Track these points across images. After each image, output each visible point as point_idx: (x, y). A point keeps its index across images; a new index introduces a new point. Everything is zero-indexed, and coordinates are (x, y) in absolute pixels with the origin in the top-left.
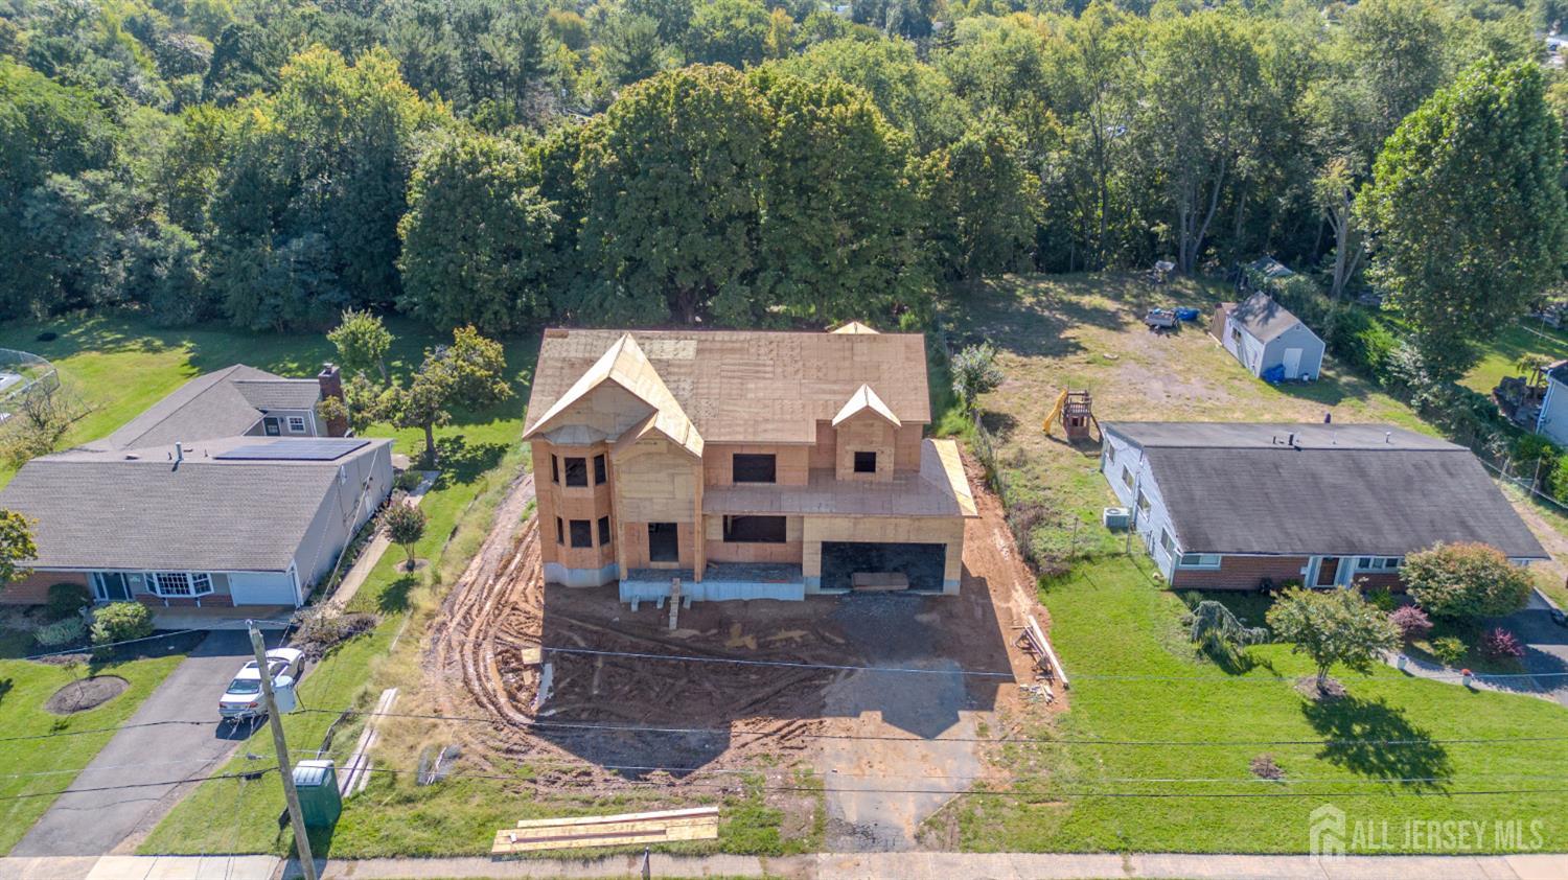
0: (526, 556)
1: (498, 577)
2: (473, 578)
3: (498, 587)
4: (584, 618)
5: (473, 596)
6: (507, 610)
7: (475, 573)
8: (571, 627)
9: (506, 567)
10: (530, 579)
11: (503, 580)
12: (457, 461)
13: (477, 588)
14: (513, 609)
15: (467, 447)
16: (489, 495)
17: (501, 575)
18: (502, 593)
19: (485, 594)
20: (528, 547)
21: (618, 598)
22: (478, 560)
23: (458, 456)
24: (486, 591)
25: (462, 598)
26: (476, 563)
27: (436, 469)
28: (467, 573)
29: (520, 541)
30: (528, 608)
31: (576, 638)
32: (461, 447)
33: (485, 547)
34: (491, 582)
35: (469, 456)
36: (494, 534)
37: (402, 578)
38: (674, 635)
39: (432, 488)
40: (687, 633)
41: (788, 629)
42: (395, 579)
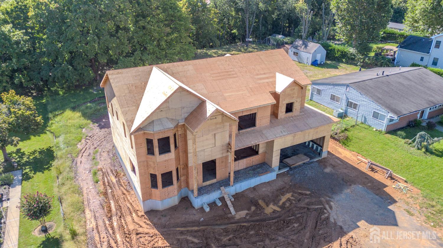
0: (116, 201)
1: (110, 218)
2: (94, 223)
3: (115, 224)
4: (184, 225)
5: (103, 235)
6: (134, 237)
7: (93, 220)
8: (182, 233)
9: (110, 211)
10: (131, 213)
11: (114, 218)
12: (26, 161)
13: (101, 228)
14: (137, 234)
15: (26, 153)
16: (65, 174)
17: (111, 216)
18: (121, 227)
19: (111, 232)
20: (113, 196)
21: (194, 208)
22: (87, 211)
23: (25, 159)
24: (109, 229)
25: (97, 238)
26: (88, 214)
27: (17, 169)
28: (88, 222)
29: (105, 194)
30: (146, 231)
31: (190, 238)
32: (23, 154)
33: (86, 203)
34: (107, 222)
35: (31, 157)
36: (85, 195)
37: (44, 239)
38: (238, 217)
39: (22, 180)
40: (243, 214)
41: (283, 194)
42: (40, 242)
